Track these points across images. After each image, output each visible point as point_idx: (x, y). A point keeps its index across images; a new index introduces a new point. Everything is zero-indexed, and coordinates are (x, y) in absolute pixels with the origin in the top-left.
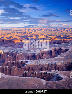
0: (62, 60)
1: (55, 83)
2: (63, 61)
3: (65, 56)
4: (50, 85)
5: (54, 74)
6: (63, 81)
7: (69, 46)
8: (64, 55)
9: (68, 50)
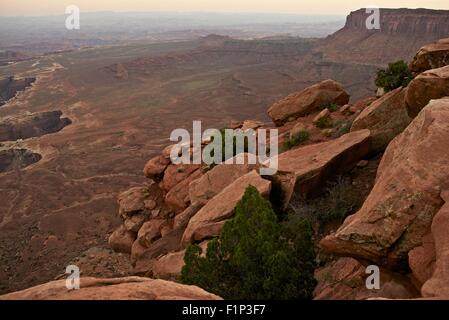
0: (26, 109)
1: (24, 172)
2: (28, 113)
3: (32, 98)
4: (9, 181)
5: (12, 150)
6: (46, 163)
7: (34, 68)
8: (28, 94)
9: (33, 80)
